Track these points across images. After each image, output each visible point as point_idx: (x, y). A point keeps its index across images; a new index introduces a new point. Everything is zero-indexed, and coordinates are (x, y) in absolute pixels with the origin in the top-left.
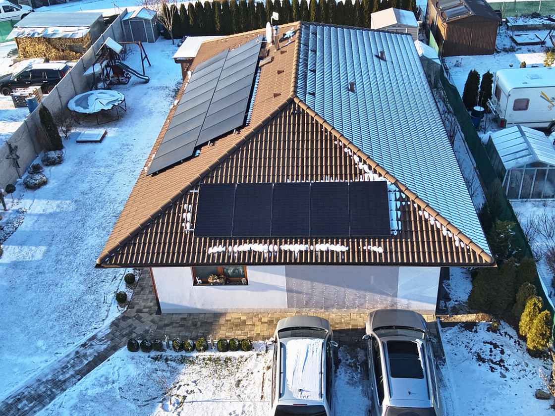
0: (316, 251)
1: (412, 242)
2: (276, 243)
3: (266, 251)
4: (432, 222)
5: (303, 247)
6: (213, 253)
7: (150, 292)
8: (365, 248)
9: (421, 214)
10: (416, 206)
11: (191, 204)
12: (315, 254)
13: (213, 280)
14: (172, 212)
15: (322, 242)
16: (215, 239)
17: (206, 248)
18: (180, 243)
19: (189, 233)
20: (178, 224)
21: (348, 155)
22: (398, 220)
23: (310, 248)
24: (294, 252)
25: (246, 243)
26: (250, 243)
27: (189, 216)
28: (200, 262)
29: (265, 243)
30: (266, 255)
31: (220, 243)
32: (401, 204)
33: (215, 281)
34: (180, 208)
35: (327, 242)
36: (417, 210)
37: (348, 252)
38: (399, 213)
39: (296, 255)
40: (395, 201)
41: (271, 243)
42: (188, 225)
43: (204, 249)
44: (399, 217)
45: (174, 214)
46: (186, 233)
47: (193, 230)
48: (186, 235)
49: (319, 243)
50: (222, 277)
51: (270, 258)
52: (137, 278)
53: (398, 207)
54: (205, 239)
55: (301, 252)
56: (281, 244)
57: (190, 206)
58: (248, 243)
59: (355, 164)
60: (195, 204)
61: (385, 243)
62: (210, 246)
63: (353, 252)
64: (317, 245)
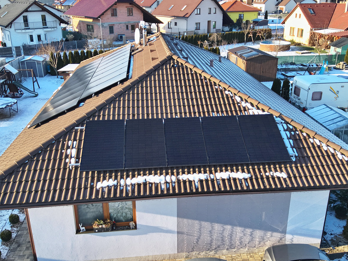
0: (217, 180)
1: (312, 166)
2: (172, 174)
3: (163, 182)
4: (325, 148)
5: (203, 176)
6: (102, 188)
7: (27, 248)
8: (267, 174)
9: (312, 142)
10: (305, 134)
11: (76, 140)
12: (217, 182)
13: (98, 225)
14: (54, 148)
15: (221, 171)
16: (105, 173)
17: (94, 182)
18: (63, 180)
19: (74, 169)
20: (61, 160)
21: (229, 96)
22: (292, 147)
23: (210, 177)
24: (194, 181)
25: (140, 175)
26: (145, 174)
27: (74, 152)
28: (87, 198)
29: (161, 174)
30: (163, 187)
31: (110, 177)
32: (291, 134)
33: (100, 226)
34: (63, 145)
35: (227, 170)
36: (307, 138)
37: (251, 179)
38: (291, 141)
39: (197, 184)
40: (284, 131)
41: (167, 174)
42: (73, 160)
43: (92, 184)
44: (292, 144)
45: (57, 150)
46: (71, 168)
47: (79, 164)
48: (70, 171)
49: (219, 171)
50: (108, 222)
51: (168, 190)
52: (14, 235)
53: (289, 136)
54: (93, 173)
55: (201, 181)
56: (178, 174)
57: (75, 142)
58: (142, 175)
59: (238, 103)
60: (80, 140)
61: (286, 168)
62: (98, 180)
63: (257, 179)
64: (216, 174)
